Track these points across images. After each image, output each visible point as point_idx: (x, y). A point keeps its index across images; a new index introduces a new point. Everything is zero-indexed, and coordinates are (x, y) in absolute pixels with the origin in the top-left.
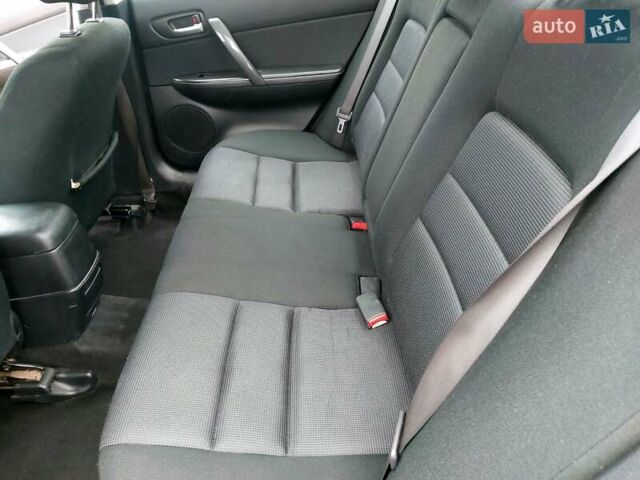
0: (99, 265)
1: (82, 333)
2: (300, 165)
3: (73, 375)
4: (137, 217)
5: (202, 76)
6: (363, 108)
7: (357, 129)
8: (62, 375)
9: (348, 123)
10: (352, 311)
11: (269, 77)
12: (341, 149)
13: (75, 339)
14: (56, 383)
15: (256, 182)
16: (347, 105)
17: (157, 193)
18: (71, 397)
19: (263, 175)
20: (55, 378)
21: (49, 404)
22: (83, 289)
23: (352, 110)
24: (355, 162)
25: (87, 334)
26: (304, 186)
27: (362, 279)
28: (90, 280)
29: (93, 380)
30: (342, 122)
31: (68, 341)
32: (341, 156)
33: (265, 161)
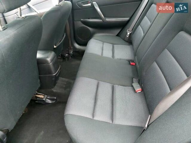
0: (60, 69)
1: (54, 87)
2: (115, 46)
3: (51, 98)
4: (67, 58)
5: (89, 19)
6: (136, 30)
7: (133, 36)
8: (49, 97)
9: (130, 34)
10: (131, 87)
11: (108, 20)
12: (127, 42)
13: (53, 88)
14: (47, 99)
15: (103, 50)
16: (131, 29)
17: (73, 51)
18: (50, 103)
19: (104, 48)
20: (47, 98)
21: (44, 105)
22: (56, 75)
23: (132, 30)
24: (131, 46)
25: (56, 87)
26: (116, 52)
27: (134, 79)
28: (58, 72)
29: (56, 100)
30: (128, 34)
31: (51, 88)
32: (127, 43)
33: (105, 44)
